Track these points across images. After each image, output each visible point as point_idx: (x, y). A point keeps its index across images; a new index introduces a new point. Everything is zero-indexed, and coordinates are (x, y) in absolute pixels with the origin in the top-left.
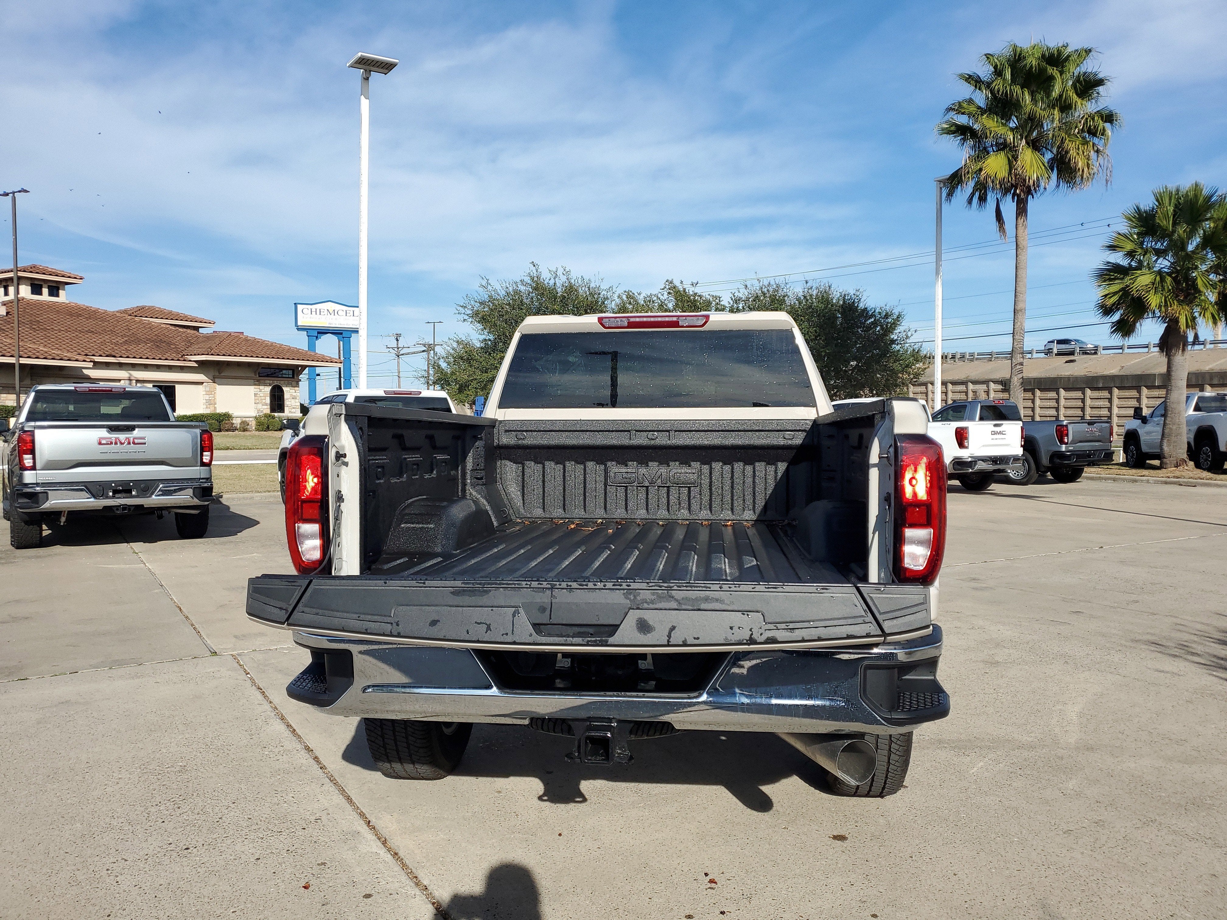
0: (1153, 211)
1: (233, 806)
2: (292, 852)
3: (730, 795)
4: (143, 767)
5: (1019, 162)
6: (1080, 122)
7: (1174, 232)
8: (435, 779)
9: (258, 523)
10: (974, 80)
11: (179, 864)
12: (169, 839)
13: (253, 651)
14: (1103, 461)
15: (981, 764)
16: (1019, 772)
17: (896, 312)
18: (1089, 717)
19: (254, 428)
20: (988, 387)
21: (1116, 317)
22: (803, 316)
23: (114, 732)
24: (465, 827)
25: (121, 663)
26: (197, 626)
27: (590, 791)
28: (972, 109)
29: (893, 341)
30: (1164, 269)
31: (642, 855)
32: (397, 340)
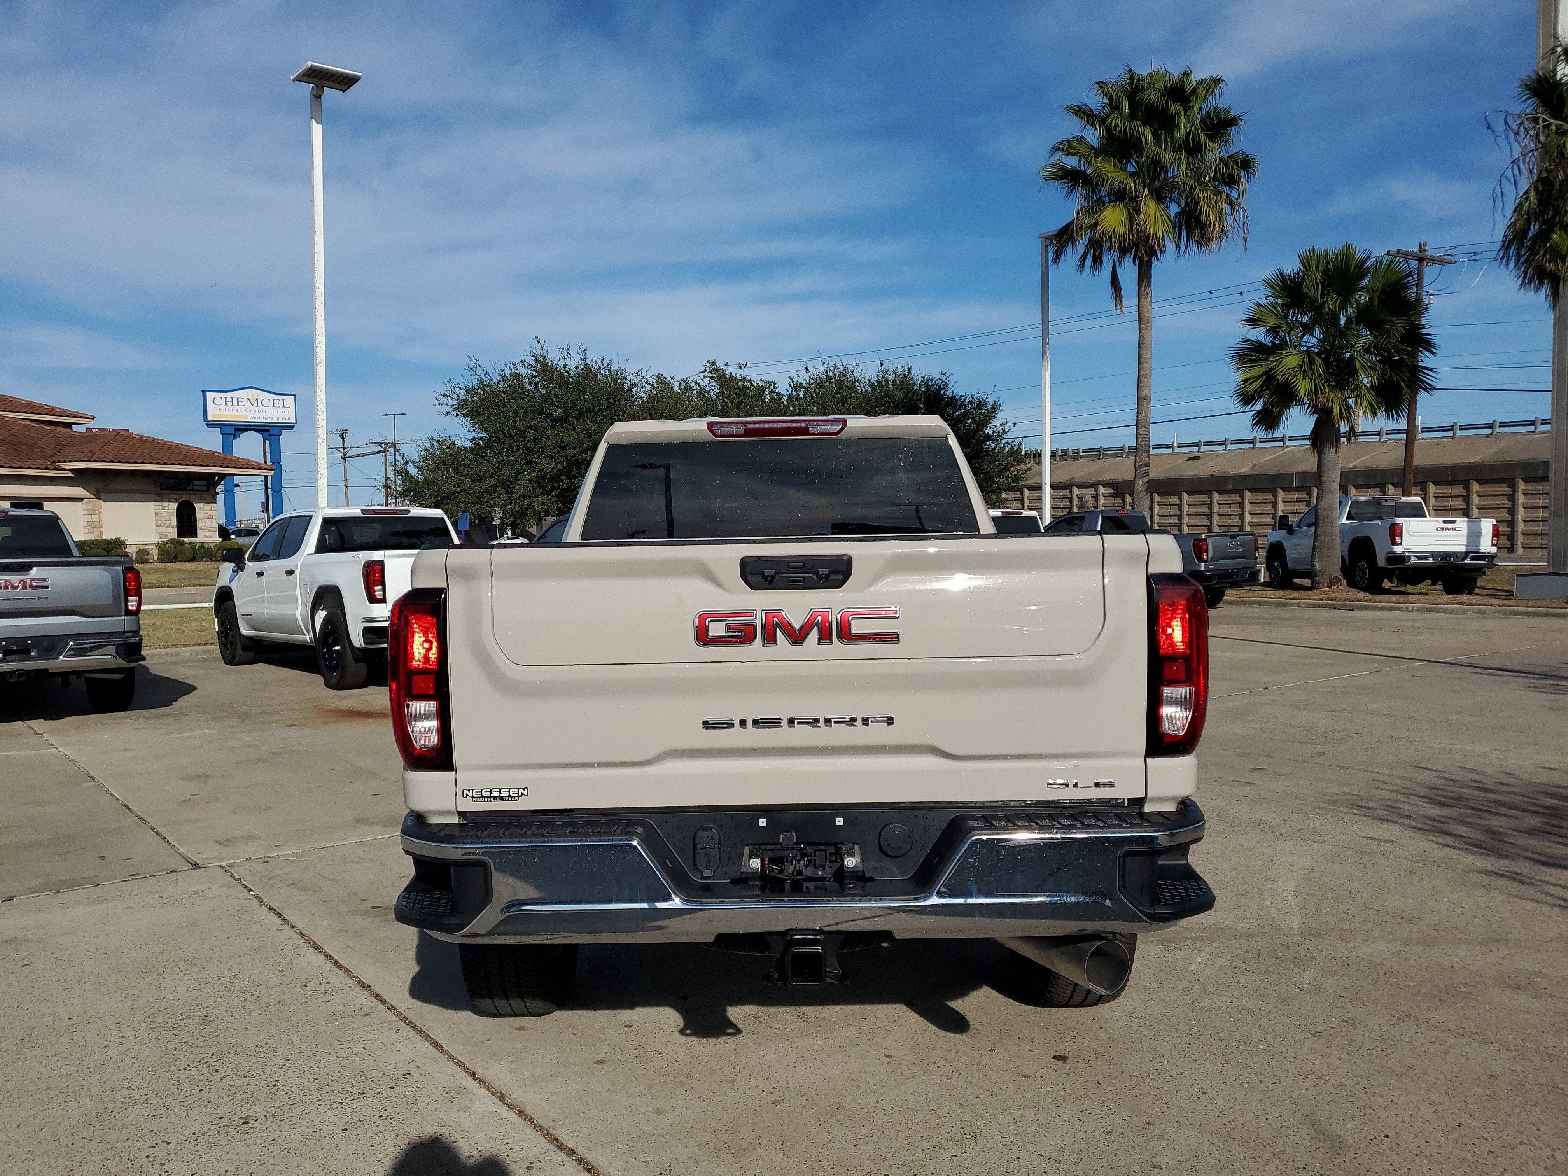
0: (1298, 278)
1: (288, 1064)
2: (386, 1118)
3: (914, 1015)
4: (149, 1021)
5: (1141, 216)
6: (1211, 168)
7: (1324, 303)
8: (544, 1015)
9: (194, 688)
10: (1083, 112)
11: (242, 1143)
12: (217, 1112)
13: (247, 859)
14: (1247, 581)
15: (1199, 959)
16: (1245, 966)
17: (991, 400)
18: (1305, 896)
19: (156, 558)
20: (1096, 491)
21: (1259, 406)
22: (878, 407)
23: (91, 977)
24: (599, 1073)
25: (71, 885)
26: (160, 830)
27: (743, 1019)
28: (1083, 149)
29: (988, 437)
30: (1313, 349)
31: (829, 1094)
32: (343, 438)
